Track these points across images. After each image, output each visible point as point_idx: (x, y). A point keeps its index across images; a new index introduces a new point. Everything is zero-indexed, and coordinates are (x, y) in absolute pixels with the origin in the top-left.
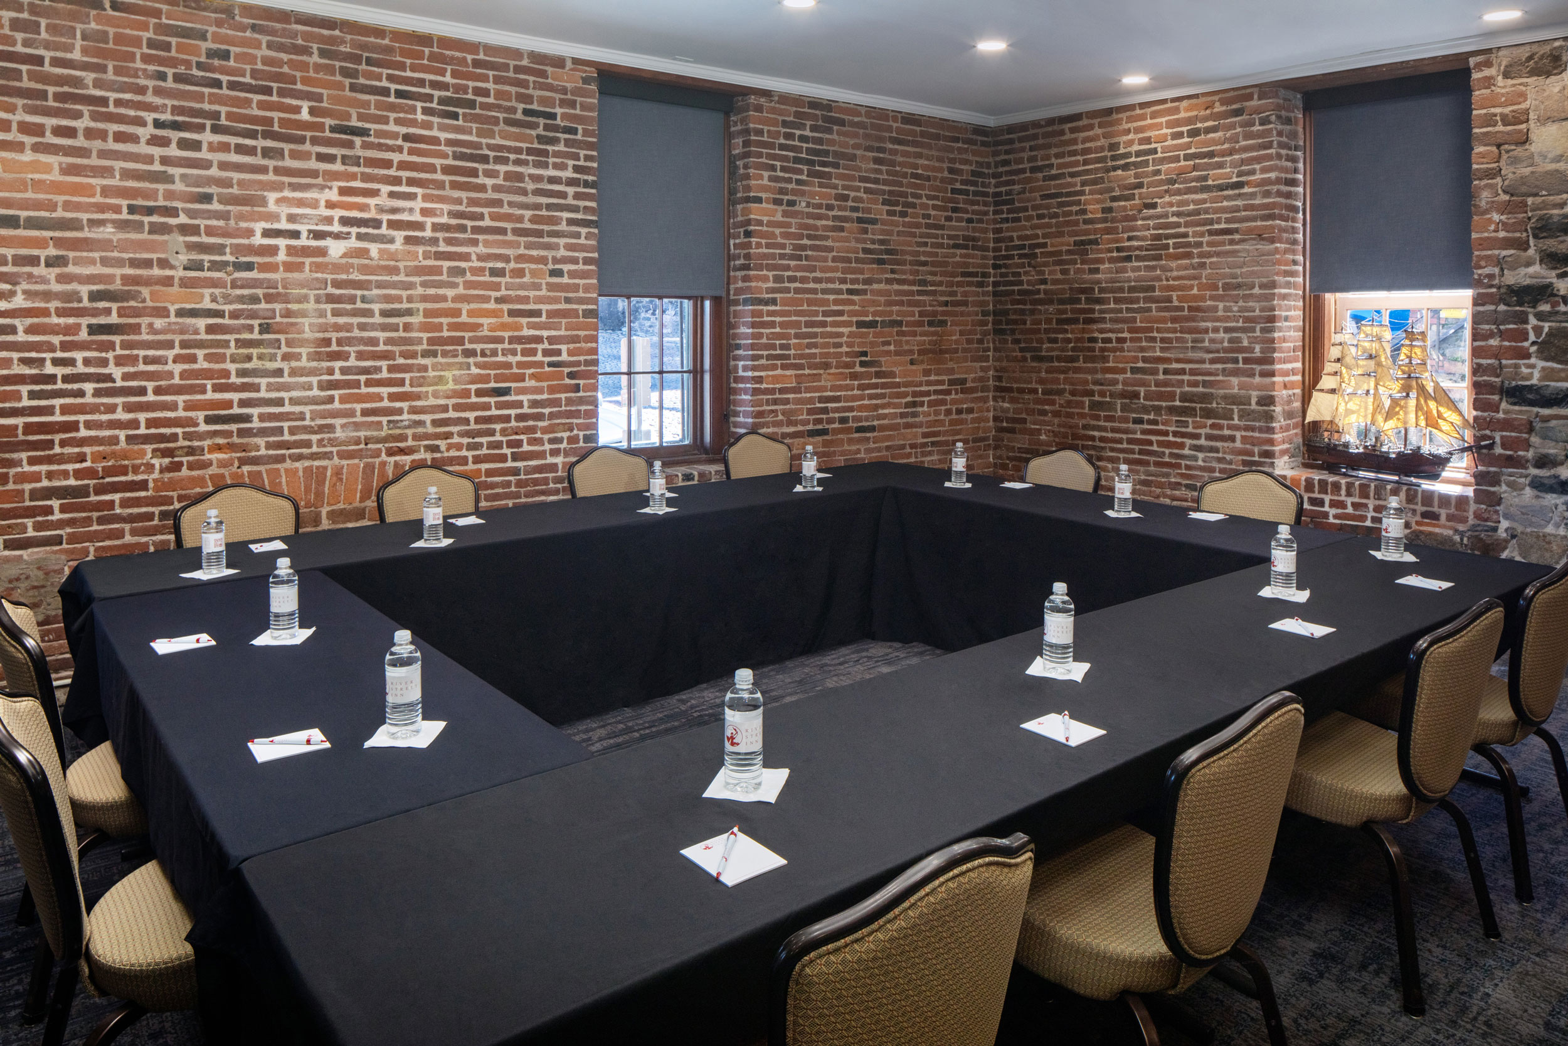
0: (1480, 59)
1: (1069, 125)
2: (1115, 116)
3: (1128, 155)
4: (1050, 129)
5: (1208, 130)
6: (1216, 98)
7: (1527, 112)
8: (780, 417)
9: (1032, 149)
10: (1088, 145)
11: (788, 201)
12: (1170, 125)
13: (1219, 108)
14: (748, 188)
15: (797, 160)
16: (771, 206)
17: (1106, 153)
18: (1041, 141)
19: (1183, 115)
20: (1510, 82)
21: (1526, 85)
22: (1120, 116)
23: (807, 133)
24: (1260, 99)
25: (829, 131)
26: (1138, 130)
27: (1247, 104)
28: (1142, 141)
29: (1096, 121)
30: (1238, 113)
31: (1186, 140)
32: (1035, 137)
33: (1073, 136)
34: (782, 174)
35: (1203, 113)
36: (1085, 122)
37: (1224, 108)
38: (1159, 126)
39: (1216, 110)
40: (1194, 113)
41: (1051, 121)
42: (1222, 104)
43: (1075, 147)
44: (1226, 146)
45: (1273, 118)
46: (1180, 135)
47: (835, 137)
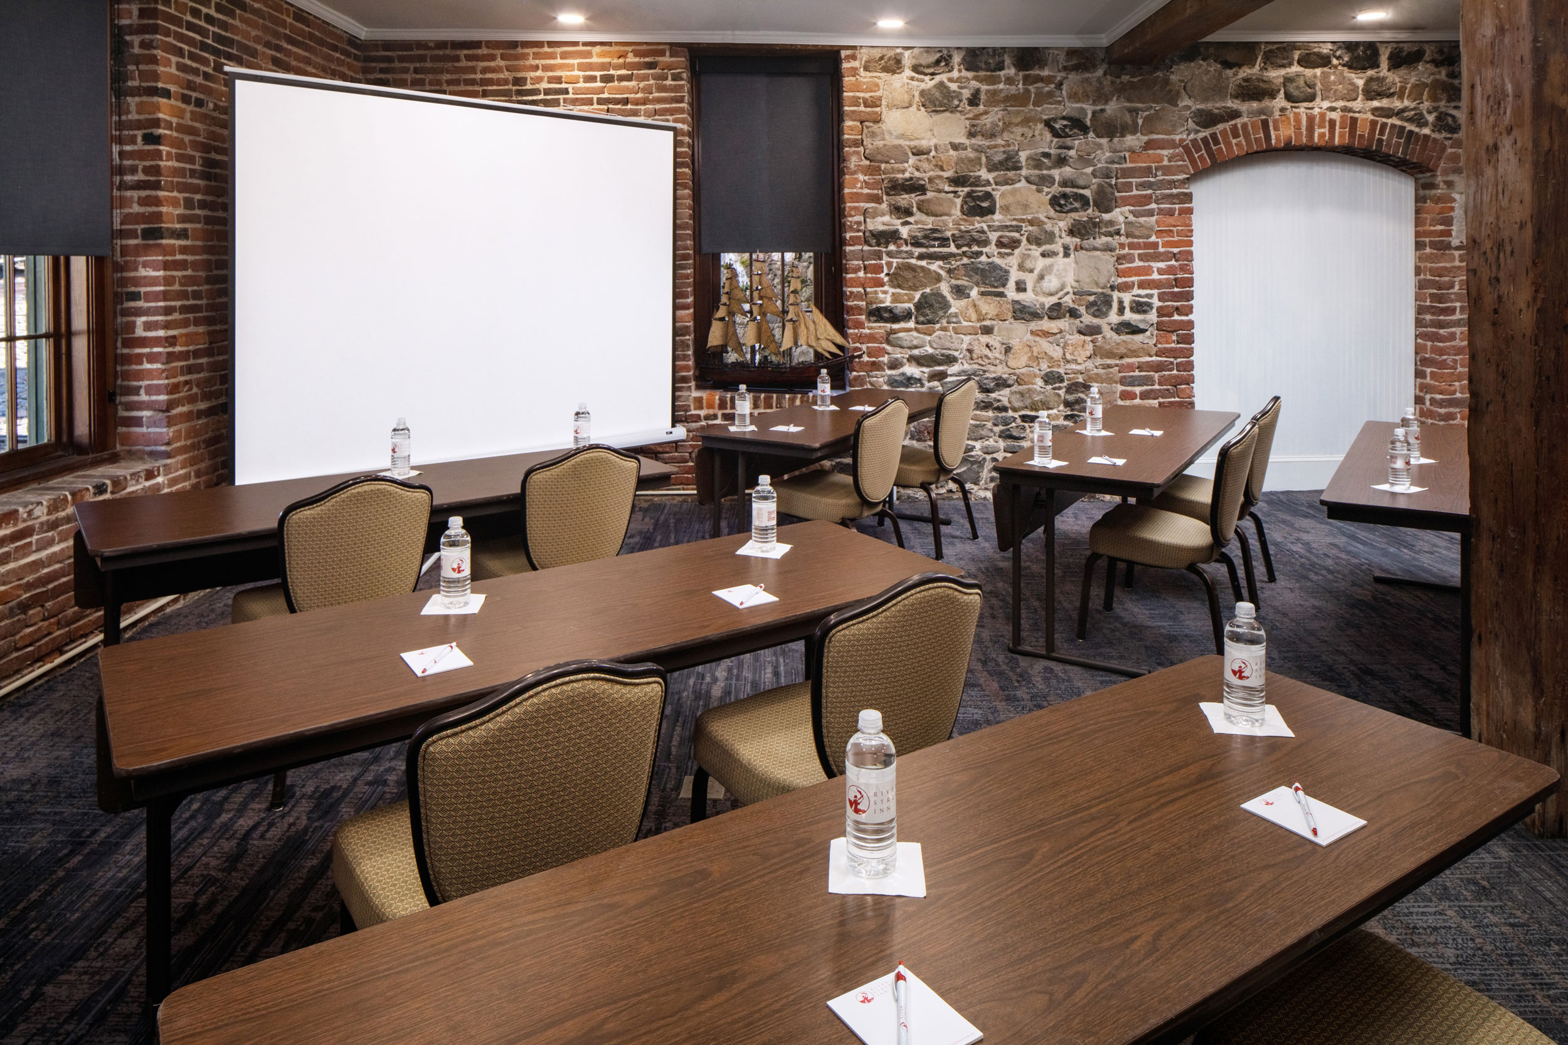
0: (849, 52)
1: (466, 52)
2: (520, 50)
3: (536, 92)
4: (441, 53)
5: (622, 78)
6: (630, 49)
7: (880, 98)
8: (195, 390)
9: (416, 71)
10: (488, 76)
11: (197, 99)
12: (582, 67)
13: (631, 59)
14: (155, 76)
15: (204, 47)
16: (179, 104)
17: (510, 87)
18: (428, 65)
19: (595, 60)
20: (868, 74)
21: (879, 78)
22: (526, 51)
23: (212, 12)
24: (671, 56)
25: (231, 14)
26: (546, 68)
27: (660, 59)
28: (551, 80)
29: (498, 52)
30: (651, 66)
31: (599, 84)
32: (422, 59)
33: (470, 64)
34: (189, 62)
35: (616, 61)
36: (484, 51)
37: (637, 60)
38: (571, 68)
39: (628, 60)
40: (607, 60)
41: (441, 45)
42: (636, 55)
43: (473, 76)
44: (640, 95)
45: (685, 76)
46: (592, 79)
47: (237, 23)
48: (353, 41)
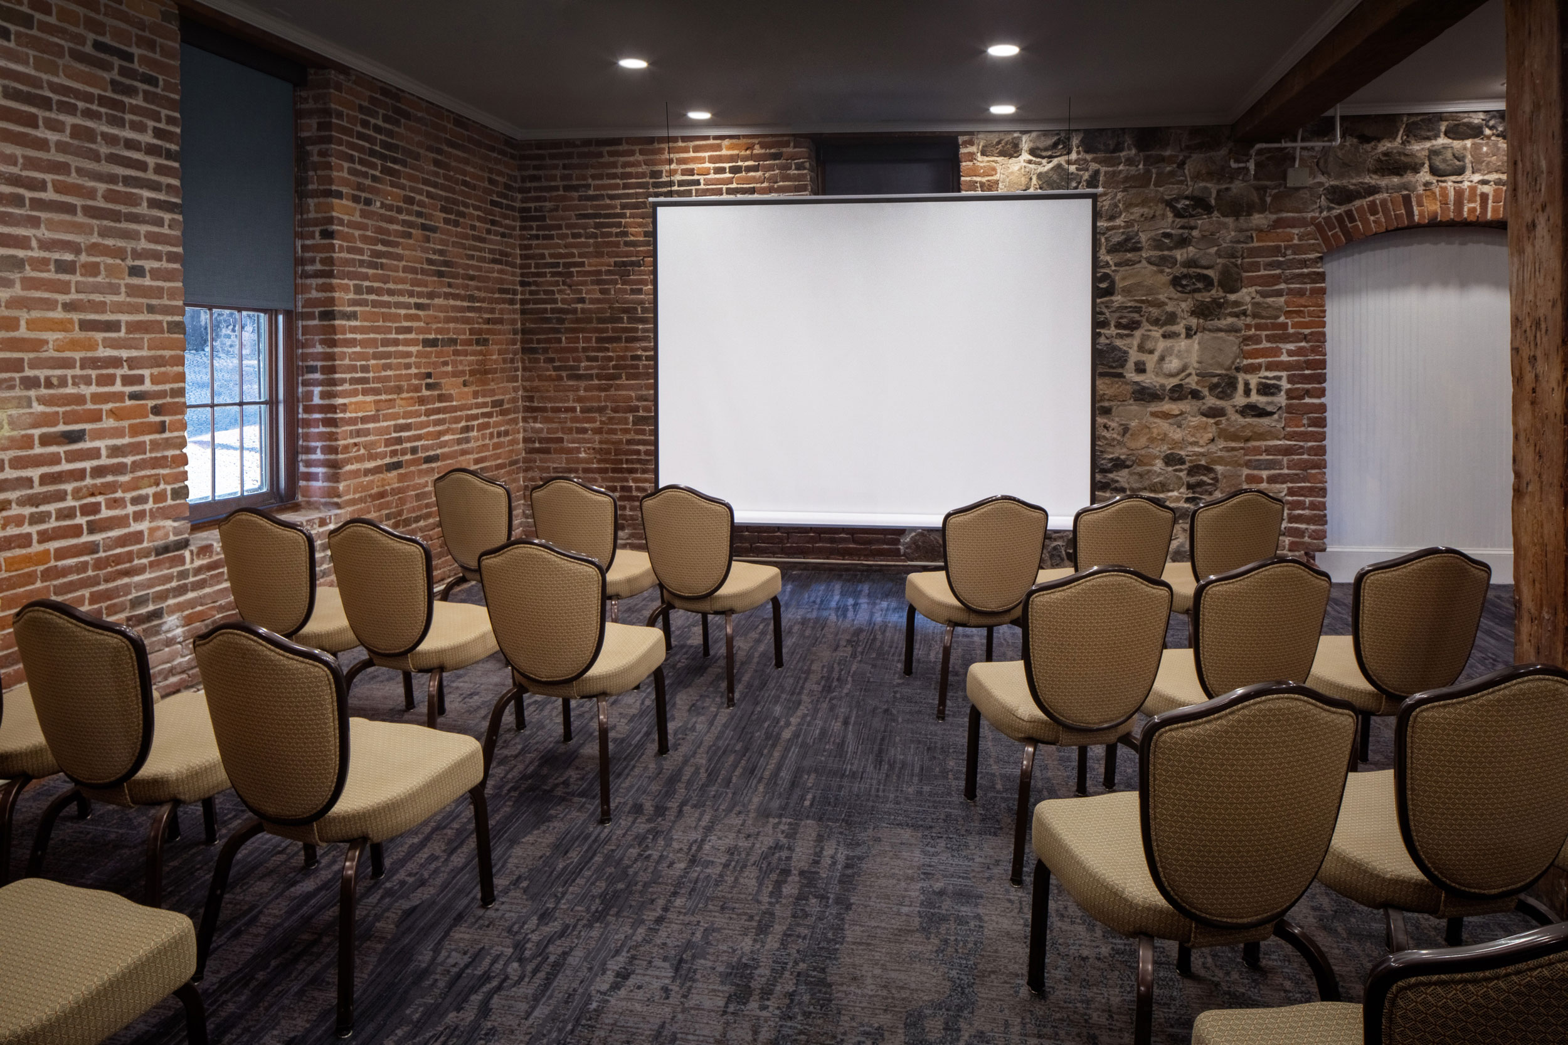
0: (966, 138)
1: (608, 148)
2: (656, 146)
3: (671, 184)
4: (586, 150)
5: (749, 169)
6: (756, 141)
7: (997, 182)
8: (362, 451)
9: (565, 167)
10: (628, 170)
11: (366, 199)
12: (712, 160)
13: (757, 150)
14: (330, 180)
15: (372, 153)
16: (350, 203)
17: (647, 180)
18: (575, 161)
19: (724, 152)
20: (986, 159)
21: (996, 162)
22: (663, 146)
23: (380, 123)
24: (795, 147)
25: (397, 123)
26: (681, 161)
27: (784, 150)
28: (685, 172)
29: (637, 148)
30: (775, 156)
31: (728, 175)
32: (569, 156)
33: (612, 159)
34: (359, 167)
35: (743, 153)
36: (624, 147)
37: (763, 151)
38: (702, 160)
39: (755, 152)
40: (735, 152)
41: (587, 142)
42: (762, 147)
43: (614, 171)
44: (765, 185)
45: (807, 165)
46: (721, 170)
47: (402, 130)
48: (509, 141)
